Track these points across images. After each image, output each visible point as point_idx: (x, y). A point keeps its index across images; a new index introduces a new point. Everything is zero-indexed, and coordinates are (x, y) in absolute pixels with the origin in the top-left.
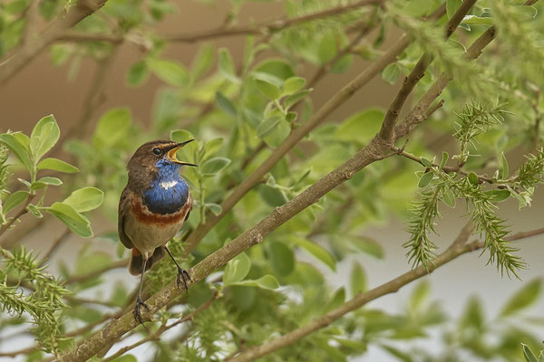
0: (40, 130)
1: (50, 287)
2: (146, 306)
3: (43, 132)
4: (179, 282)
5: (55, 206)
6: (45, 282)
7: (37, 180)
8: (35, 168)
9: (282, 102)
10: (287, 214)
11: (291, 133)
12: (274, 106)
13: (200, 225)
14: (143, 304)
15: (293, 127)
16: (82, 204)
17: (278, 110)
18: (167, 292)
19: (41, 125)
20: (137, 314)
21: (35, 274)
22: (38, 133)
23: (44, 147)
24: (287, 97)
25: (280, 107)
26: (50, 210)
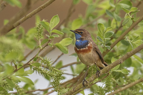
0: (53, 20)
1: (54, 69)
2: (86, 82)
3: (54, 21)
4: (97, 74)
5: (57, 44)
6: (53, 68)
7: (51, 35)
8: (51, 32)
9: (130, 14)
10: (131, 55)
11: (133, 24)
12: (128, 15)
13: (104, 52)
14: (85, 81)
15: (133, 22)
16: (66, 43)
17: (129, 16)
18: (93, 77)
19: (54, 18)
20: (83, 84)
21: (49, 65)
22: (52, 21)
23: (54, 25)
24: (132, 12)
25: (130, 15)
26: (55, 45)
